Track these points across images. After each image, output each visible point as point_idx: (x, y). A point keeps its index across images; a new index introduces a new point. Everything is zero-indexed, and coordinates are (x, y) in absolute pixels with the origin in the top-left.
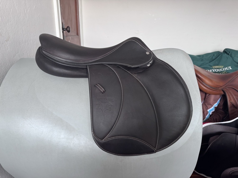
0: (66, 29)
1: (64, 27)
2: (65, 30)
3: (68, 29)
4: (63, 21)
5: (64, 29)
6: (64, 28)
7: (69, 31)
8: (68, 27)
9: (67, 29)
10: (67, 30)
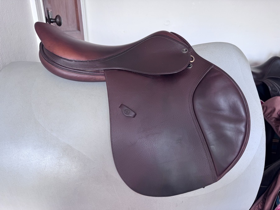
0: (54, 21)
1: (52, 17)
2: (52, 22)
3: (58, 20)
4: (49, 6)
5: (52, 20)
6: (50, 18)
7: (60, 24)
8: (58, 16)
9: (55, 19)
10: (56, 22)
